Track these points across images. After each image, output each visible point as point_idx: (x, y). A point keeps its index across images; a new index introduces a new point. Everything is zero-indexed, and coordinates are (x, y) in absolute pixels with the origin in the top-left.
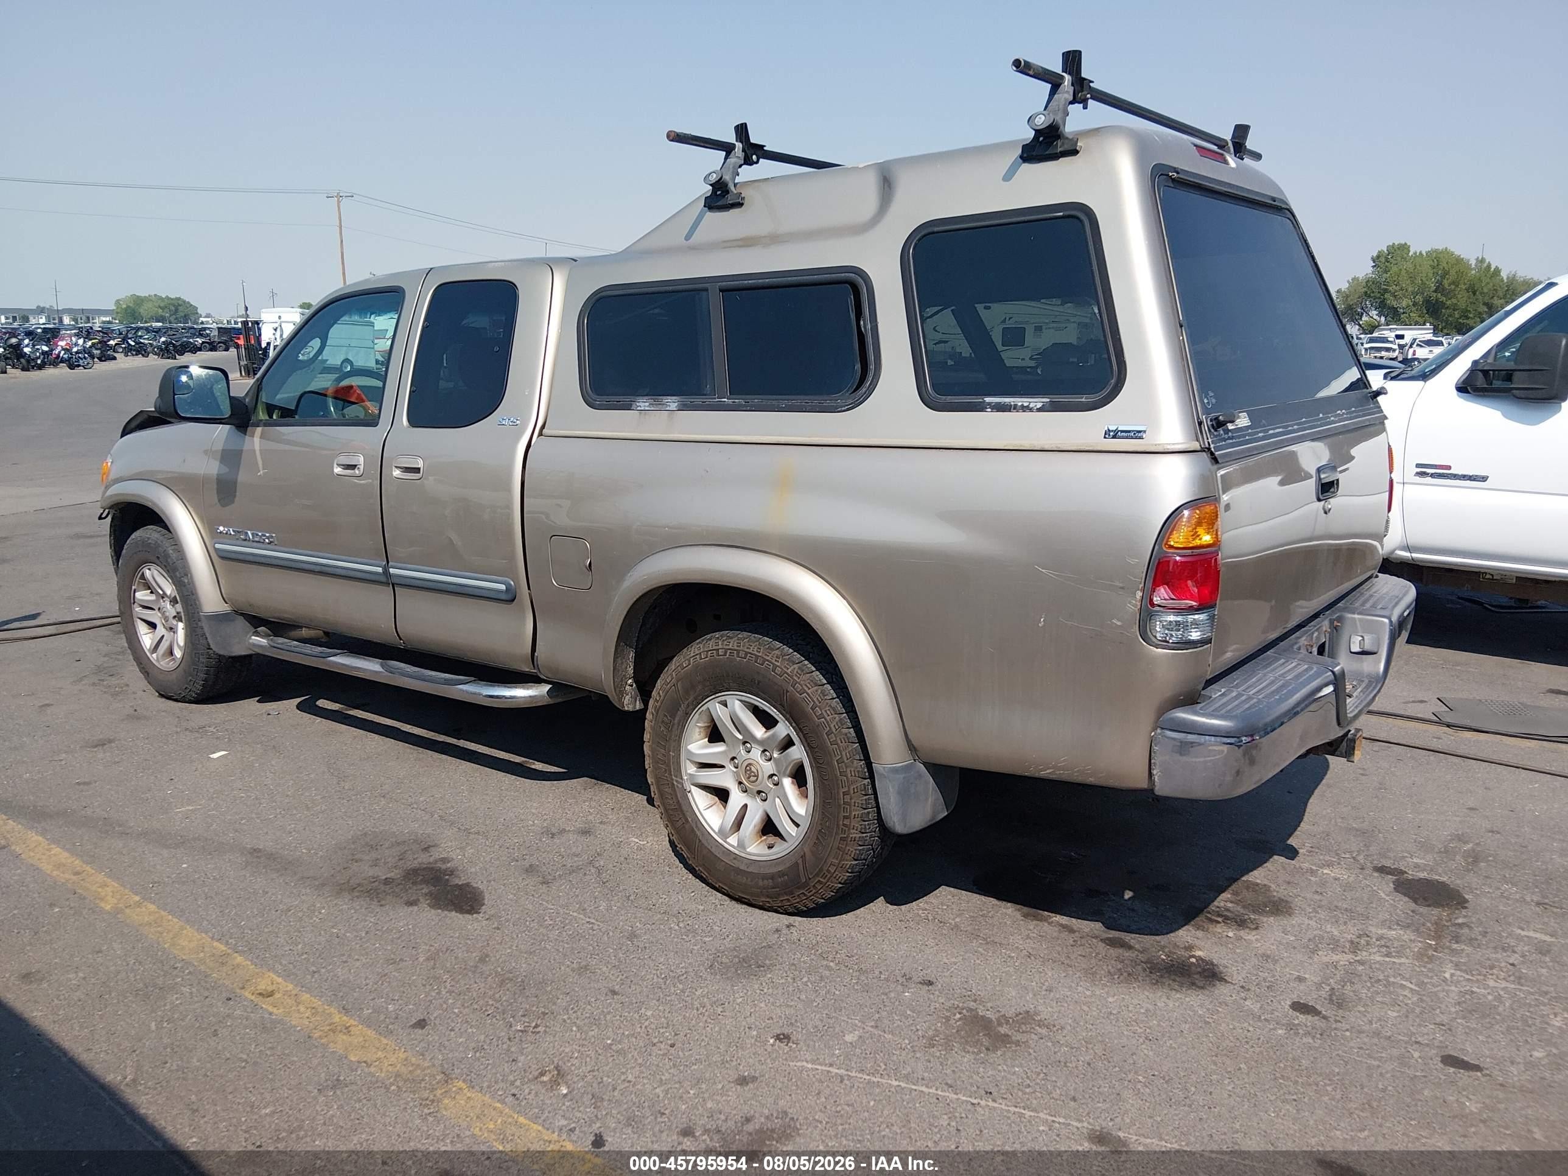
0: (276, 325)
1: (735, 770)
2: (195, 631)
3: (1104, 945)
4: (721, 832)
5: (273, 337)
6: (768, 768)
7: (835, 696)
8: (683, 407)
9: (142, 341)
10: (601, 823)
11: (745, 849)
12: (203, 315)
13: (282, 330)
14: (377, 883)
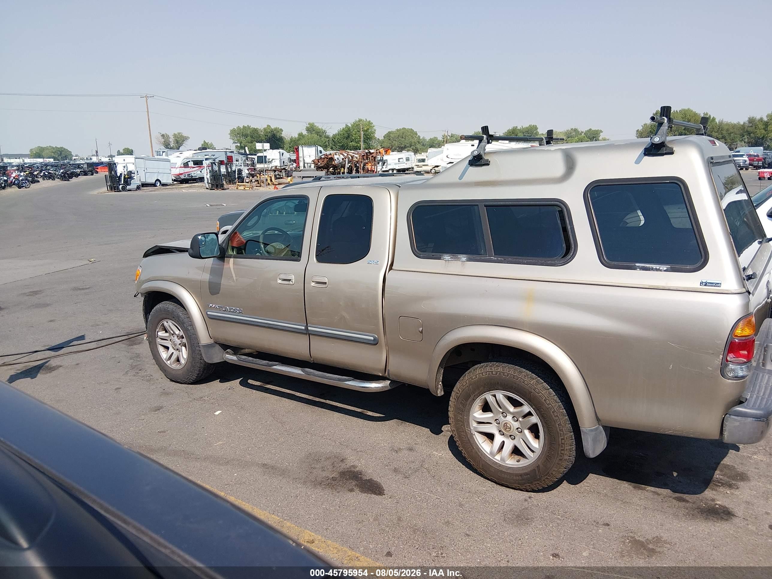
0: (124, 165)
1: (497, 425)
2: (195, 352)
3: (676, 501)
4: (491, 453)
5: (123, 171)
6: (516, 425)
7: (555, 394)
8: (469, 260)
9: (50, 172)
10: (415, 444)
11: (505, 462)
12: (74, 155)
13: (127, 167)
14: (329, 480)
